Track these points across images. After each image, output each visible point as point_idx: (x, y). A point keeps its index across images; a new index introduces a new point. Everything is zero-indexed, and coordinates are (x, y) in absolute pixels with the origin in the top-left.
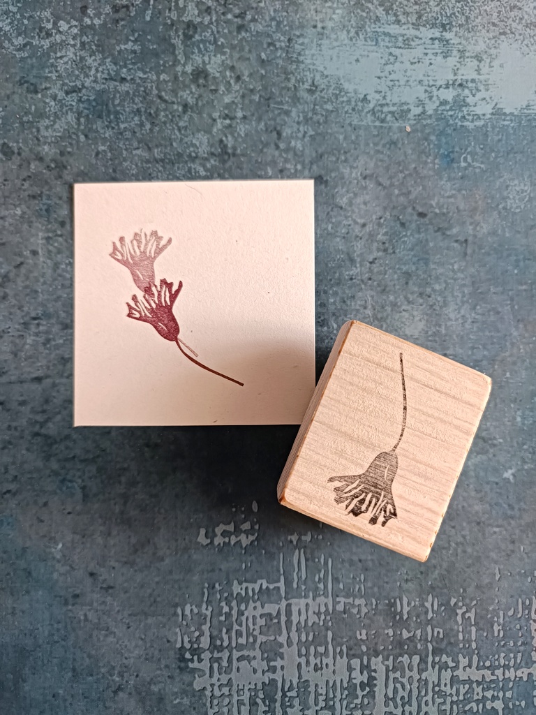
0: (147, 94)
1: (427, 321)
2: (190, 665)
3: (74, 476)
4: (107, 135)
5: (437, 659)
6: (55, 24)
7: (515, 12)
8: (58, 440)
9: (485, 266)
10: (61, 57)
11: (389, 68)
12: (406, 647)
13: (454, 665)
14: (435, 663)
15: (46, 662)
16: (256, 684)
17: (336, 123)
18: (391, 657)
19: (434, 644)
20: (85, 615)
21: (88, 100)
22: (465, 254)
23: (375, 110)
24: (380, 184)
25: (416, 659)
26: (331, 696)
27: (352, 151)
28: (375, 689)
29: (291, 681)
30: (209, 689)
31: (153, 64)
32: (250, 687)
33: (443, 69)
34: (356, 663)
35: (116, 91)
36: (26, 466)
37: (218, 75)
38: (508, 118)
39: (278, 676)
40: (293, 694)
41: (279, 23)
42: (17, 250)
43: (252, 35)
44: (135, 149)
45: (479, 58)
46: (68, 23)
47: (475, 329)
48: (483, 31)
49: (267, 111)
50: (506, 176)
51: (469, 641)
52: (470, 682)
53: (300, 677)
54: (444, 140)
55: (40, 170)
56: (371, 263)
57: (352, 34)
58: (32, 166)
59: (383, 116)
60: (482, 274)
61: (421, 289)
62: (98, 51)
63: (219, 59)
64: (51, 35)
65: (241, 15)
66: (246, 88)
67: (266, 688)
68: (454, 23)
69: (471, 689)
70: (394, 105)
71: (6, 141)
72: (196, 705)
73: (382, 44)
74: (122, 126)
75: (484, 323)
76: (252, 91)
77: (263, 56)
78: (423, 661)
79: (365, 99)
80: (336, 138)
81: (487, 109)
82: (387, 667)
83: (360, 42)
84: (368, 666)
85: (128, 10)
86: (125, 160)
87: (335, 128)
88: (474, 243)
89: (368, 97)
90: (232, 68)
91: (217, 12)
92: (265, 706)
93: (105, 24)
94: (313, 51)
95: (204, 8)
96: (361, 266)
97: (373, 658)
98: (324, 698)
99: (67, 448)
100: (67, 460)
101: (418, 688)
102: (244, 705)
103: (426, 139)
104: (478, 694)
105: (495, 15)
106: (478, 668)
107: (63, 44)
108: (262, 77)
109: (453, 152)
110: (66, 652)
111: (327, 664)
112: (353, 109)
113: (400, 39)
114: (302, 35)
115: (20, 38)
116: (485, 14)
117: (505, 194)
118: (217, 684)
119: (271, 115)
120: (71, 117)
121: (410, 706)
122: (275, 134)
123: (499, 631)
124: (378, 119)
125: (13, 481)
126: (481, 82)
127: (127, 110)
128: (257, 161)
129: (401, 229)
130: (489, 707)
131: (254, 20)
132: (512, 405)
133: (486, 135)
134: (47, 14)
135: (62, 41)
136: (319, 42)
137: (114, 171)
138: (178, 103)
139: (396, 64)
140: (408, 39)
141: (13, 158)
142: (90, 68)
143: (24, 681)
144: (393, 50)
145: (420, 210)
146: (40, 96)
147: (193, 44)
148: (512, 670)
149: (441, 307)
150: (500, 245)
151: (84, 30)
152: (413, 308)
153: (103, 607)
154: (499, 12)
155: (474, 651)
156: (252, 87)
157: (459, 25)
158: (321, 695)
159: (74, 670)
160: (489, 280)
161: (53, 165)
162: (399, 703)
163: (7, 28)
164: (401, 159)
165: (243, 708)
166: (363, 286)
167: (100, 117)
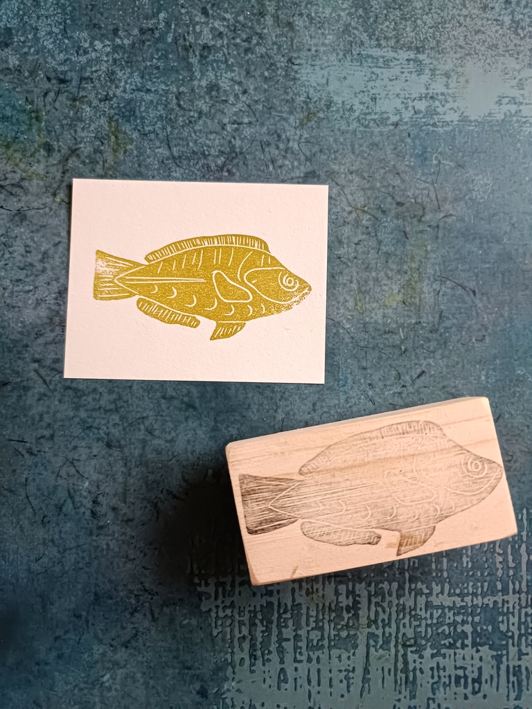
0: (169, 103)
1: (404, 294)
2: (199, 589)
3: (100, 424)
4: (134, 136)
5: (413, 586)
6: (91, 43)
7: (480, 36)
8: (86, 392)
9: (454, 247)
10: (96, 71)
11: (372, 84)
12: (386, 575)
13: (428, 591)
14: (412, 590)
15: (71, 586)
16: (255, 606)
17: (327, 128)
18: (373, 585)
19: (411, 572)
20: (108, 545)
21: (118, 107)
22: (437, 237)
23: (361, 117)
24: (364, 178)
25: (395, 585)
26: (321, 617)
27: (341, 151)
28: (360, 612)
29: (286, 604)
30: (214, 610)
31: (174, 79)
32: (249, 609)
33: (418, 85)
34: (342, 588)
35: (143, 100)
36: (58, 415)
37: (228, 88)
38: (473, 124)
39: (274, 600)
40: (288, 615)
41: (279, 48)
42: (56, 231)
43: (257, 57)
44: (157, 148)
45: (447, 75)
46: (102, 42)
47: (445, 301)
48: (451, 52)
49: (269, 118)
50: (471, 172)
51: (441, 571)
52: (442, 607)
53: (294, 600)
54: (417, 142)
55: (77, 164)
56: (356, 244)
57: (341, 56)
58: (70, 161)
59: (367, 122)
60: (451, 254)
61: (399, 267)
62: (127, 66)
63: (229, 75)
64: (88, 53)
65: (248, 40)
66: (251, 100)
67: (264, 610)
68: (426, 47)
69: (443, 615)
70: (375, 114)
71: (48, 140)
72: (202, 625)
73: (365, 64)
74: (147, 129)
75: (453, 295)
76: (256, 102)
77: (266, 74)
78: (401, 587)
79: (351, 109)
80: (327, 140)
81: (455, 117)
82: (369, 592)
83: (347, 64)
84: (353, 592)
85: (153, 33)
86: (149, 157)
87: (326, 132)
88: (444, 228)
89: (354, 108)
90: (240, 83)
91: (228, 37)
92: (263, 626)
93: (133, 45)
94: (308, 71)
95: (217, 33)
96: (348, 247)
97: (357, 585)
98: (313, 619)
99: (94, 399)
100: (94, 410)
101: (397, 611)
102: (245, 625)
103: (403, 141)
104: (449, 618)
105: (462, 38)
106: (449, 595)
107: (98, 60)
108: (265, 91)
109: (425, 152)
110: (89, 577)
111: (317, 590)
112: (342, 117)
113: (381, 60)
114: (299, 57)
115: (61, 55)
116: (453, 39)
117: (471, 186)
118: (221, 606)
119: (272, 121)
120: (103, 121)
121: (390, 627)
122: (275, 136)
123: (467, 562)
124: (362, 125)
125: (47, 428)
126: (449, 95)
127: (151, 115)
128: (260, 159)
129: (382, 216)
130: (459, 630)
131: (258, 44)
132: (478, 366)
133: (454, 138)
134: (85, 34)
135: (97, 57)
136: (313, 63)
137: (139, 166)
138: (194, 111)
139: (378, 81)
140: (387, 60)
141: (54, 154)
142: (120, 81)
143: (52, 604)
144: (374, 70)
145: (399, 200)
146: (78, 103)
147: (207, 63)
148: (479, 597)
149: (416, 282)
150: (467, 230)
151: (116, 48)
152: (392, 283)
153: (123, 537)
154: (466, 36)
155: (445, 579)
156: (256, 98)
157: (431, 48)
158: (312, 616)
159: (96, 594)
160: (457, 259)
161: (87, 161)
162: (380, 624)
163: (51, 47)
164: (382, 157)
165: (243, 628)
166: (350, 264)
167: (128, 121)
